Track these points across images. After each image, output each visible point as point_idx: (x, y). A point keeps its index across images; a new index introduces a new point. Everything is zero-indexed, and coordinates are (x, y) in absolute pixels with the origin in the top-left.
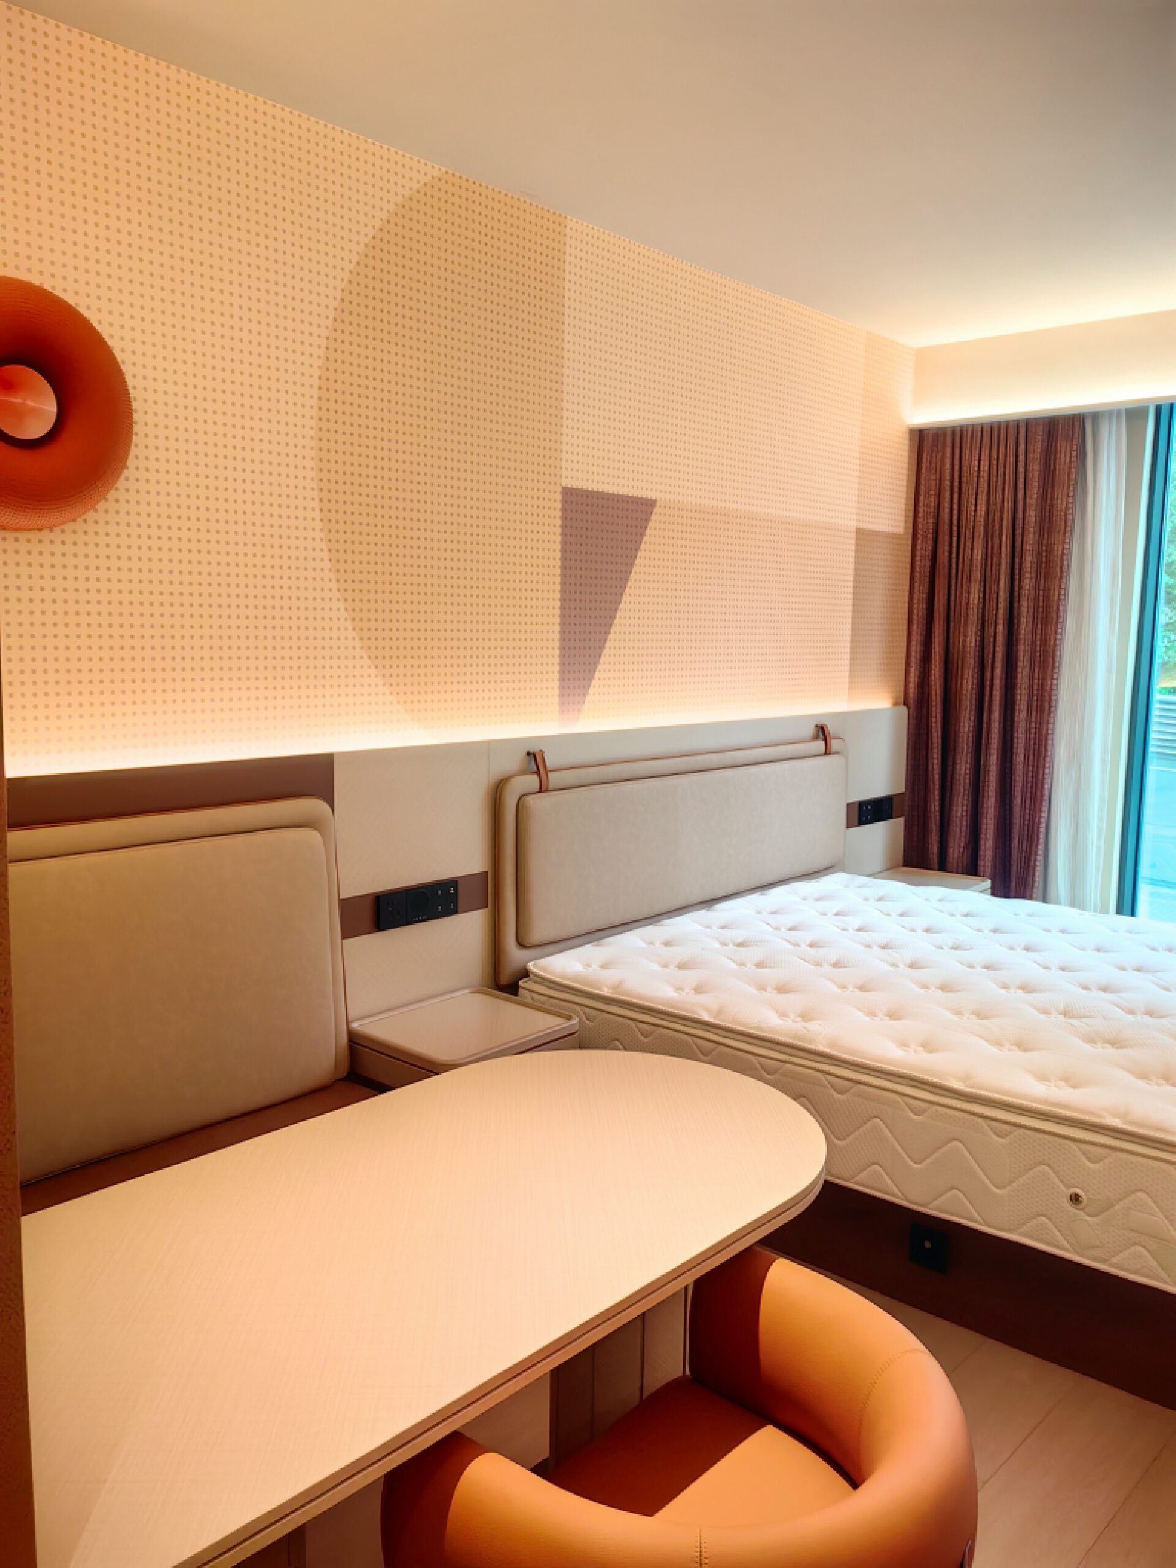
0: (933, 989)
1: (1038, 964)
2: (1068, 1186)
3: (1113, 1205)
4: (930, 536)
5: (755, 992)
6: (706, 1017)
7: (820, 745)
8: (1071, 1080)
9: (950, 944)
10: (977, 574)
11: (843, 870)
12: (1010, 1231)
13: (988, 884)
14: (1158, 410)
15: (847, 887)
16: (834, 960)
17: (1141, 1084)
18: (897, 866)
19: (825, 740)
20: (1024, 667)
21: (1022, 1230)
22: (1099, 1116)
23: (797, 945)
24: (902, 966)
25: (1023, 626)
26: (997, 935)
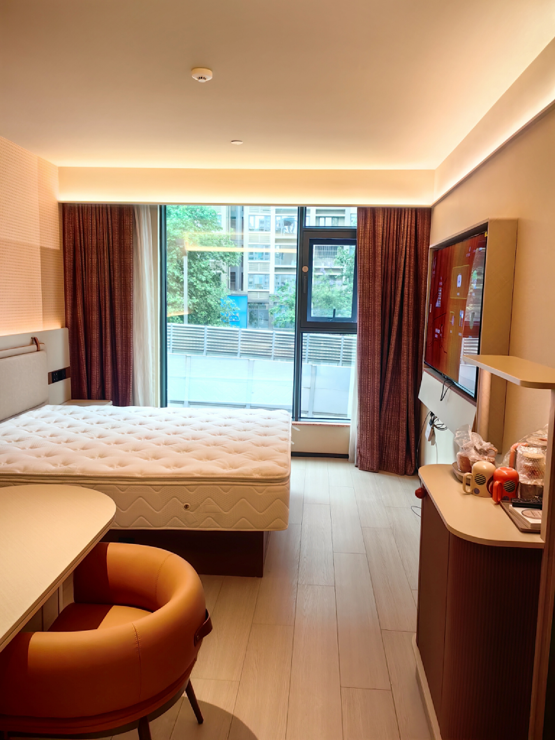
0: (112, 444)
1: (148, 429)
2: (183, 503)
3: (199, 505)
4: (72, 252)
5: (36, 458)
6: (19, 472)
7: (34, 347)
8: (177, 465)
9: (111, 427)
10: (95, 269)
11: (48, 404)
12: (163, 526)
13: (111, 402)
14: (161, 207)
15: (53, 410)
16: (66, 440)
17: (201, 462)
18: (69, 400)
19: (37, 344)
20: (118, 309)
21: (167, 524)
22: (192, 474)
23: (44, 437)
24: (95, 438)
25: (116, 292)
26: (126, 421)
